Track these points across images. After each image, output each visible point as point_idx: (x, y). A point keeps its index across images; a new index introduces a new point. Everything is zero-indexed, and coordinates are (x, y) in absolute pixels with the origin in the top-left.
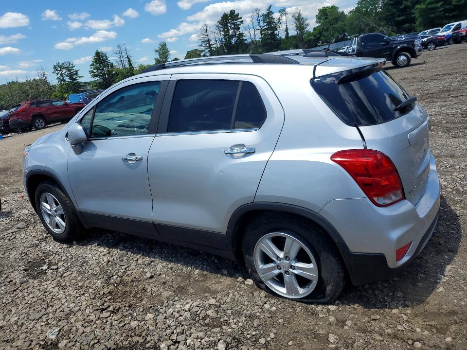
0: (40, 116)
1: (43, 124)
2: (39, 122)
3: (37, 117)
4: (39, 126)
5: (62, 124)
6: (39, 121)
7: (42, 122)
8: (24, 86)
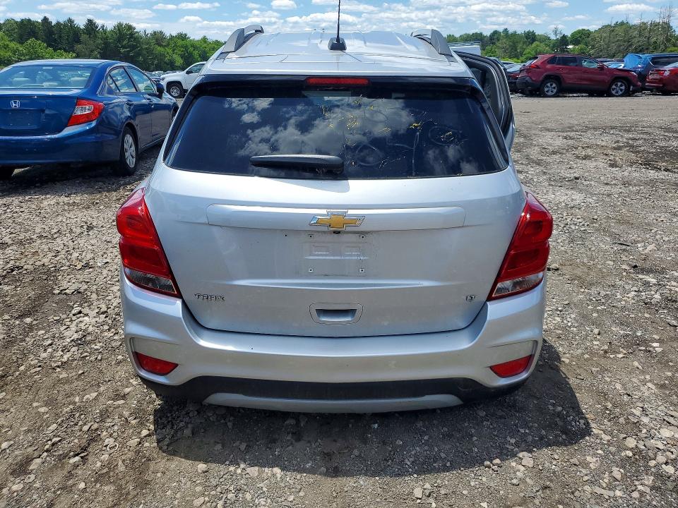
0: (556, 78)
1: (555, 91)
2: (551, 87)
3: (552, 79)
4: (548, 91)
5: (589, 96)
6: (551, 85)
7: (554, 88)
8: (632, 31)
